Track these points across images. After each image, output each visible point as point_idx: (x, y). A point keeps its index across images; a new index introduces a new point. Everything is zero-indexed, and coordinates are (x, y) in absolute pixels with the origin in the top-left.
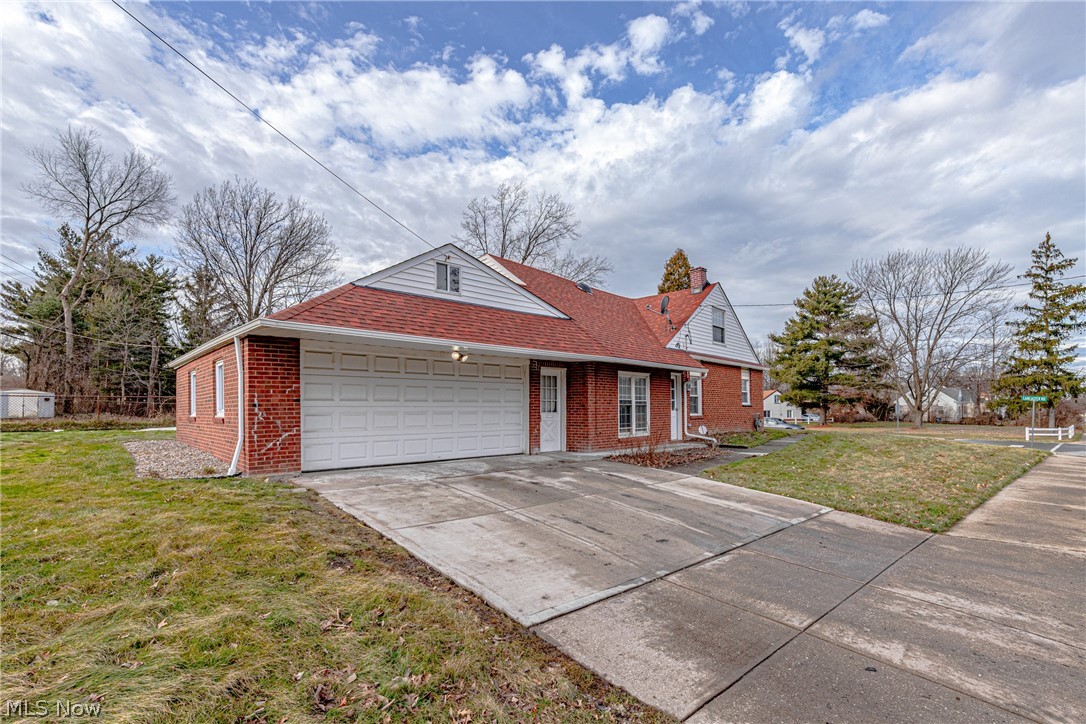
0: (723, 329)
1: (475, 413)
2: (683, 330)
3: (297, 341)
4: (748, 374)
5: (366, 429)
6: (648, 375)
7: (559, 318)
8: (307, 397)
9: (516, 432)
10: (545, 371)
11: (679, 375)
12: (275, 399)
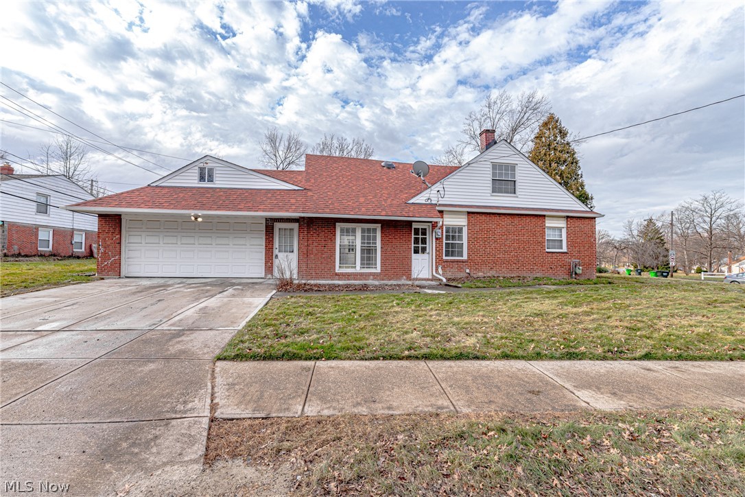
0: (515, 181)
1: (228, 251)
2: (438, 186)
3: (120, 215)
4: (565, 222)
5: (158, 258)
6: (380, 225)
7: (295, 190)
8: (130, 241)
9: (259, 264)
10: (277, 226)
11: (430, 224)
12: (108, 243)
